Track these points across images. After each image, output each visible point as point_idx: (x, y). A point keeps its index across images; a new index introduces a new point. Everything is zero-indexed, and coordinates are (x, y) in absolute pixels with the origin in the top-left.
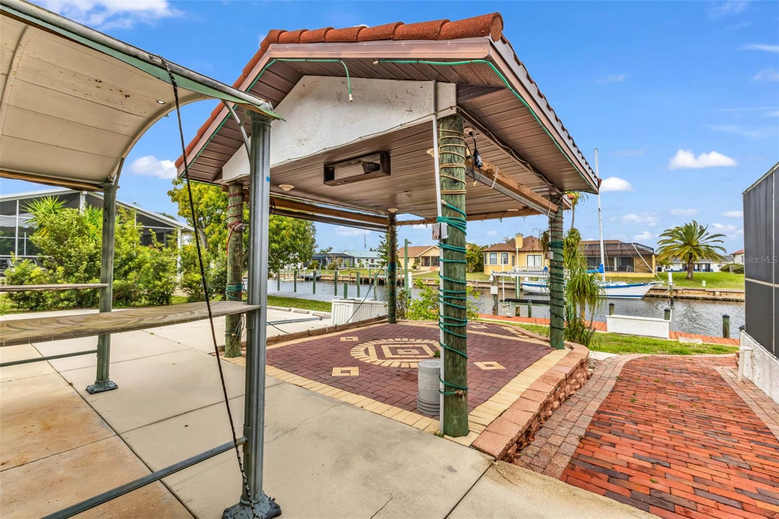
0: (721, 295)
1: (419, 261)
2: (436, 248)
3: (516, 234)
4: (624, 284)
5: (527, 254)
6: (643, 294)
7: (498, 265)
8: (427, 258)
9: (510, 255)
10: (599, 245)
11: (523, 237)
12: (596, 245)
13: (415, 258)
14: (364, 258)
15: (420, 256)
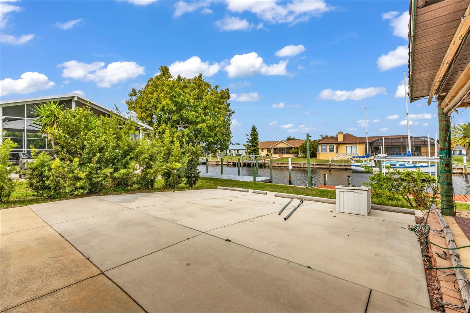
1: (271, 151)
2: (282, 142)
3: (339, 132)
5: (346, 146)
7: (328, 153)
8: (275, 149)
9: (335, 146)
10: (408, 138)
11: (343, 134)
12: (406, 138)
13: (268, 149)
14: (233, 149)
15: (271, 148)
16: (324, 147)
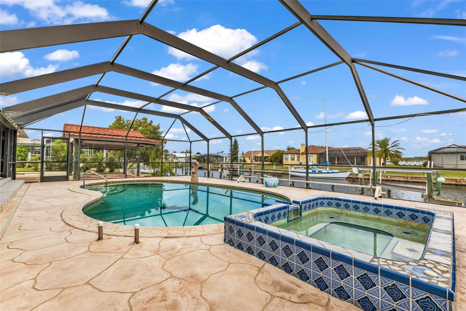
0: (391, 178)
4: (337, 171)
6: (346, 177)
16: (287, 156)
